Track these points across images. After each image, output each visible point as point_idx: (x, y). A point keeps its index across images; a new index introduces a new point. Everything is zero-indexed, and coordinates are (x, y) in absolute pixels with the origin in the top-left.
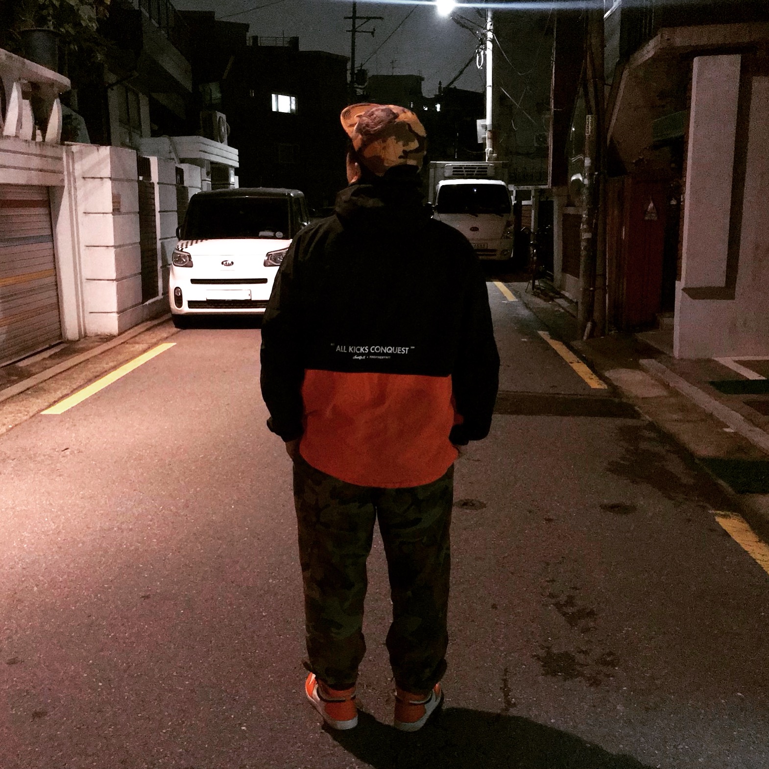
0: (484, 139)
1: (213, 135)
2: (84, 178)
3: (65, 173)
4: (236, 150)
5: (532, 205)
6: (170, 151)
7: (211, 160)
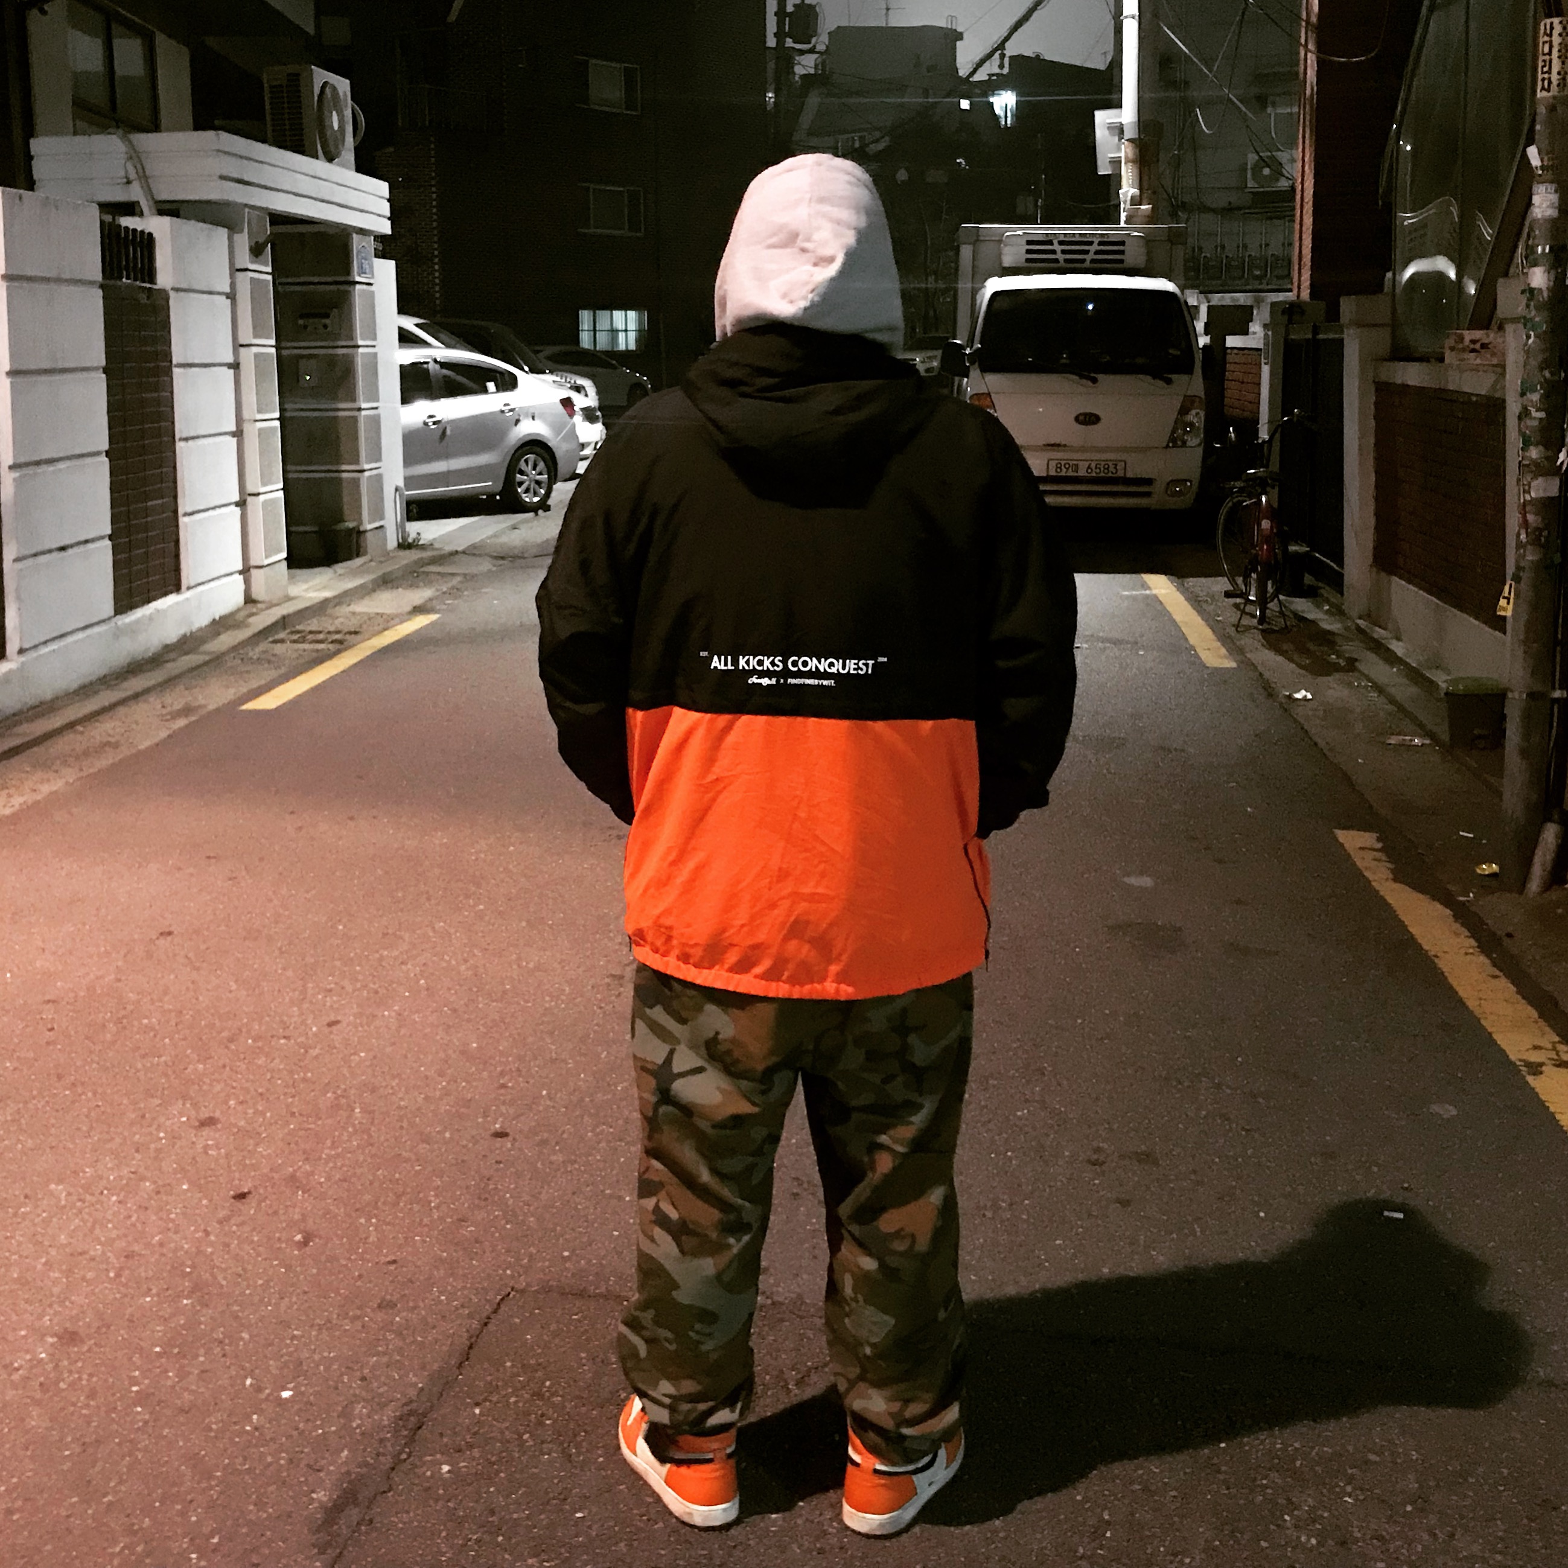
0: (1116, 163)
4: (381, 182)
5: (1260, 350)
6: (126, 177)
7: (271, 207)
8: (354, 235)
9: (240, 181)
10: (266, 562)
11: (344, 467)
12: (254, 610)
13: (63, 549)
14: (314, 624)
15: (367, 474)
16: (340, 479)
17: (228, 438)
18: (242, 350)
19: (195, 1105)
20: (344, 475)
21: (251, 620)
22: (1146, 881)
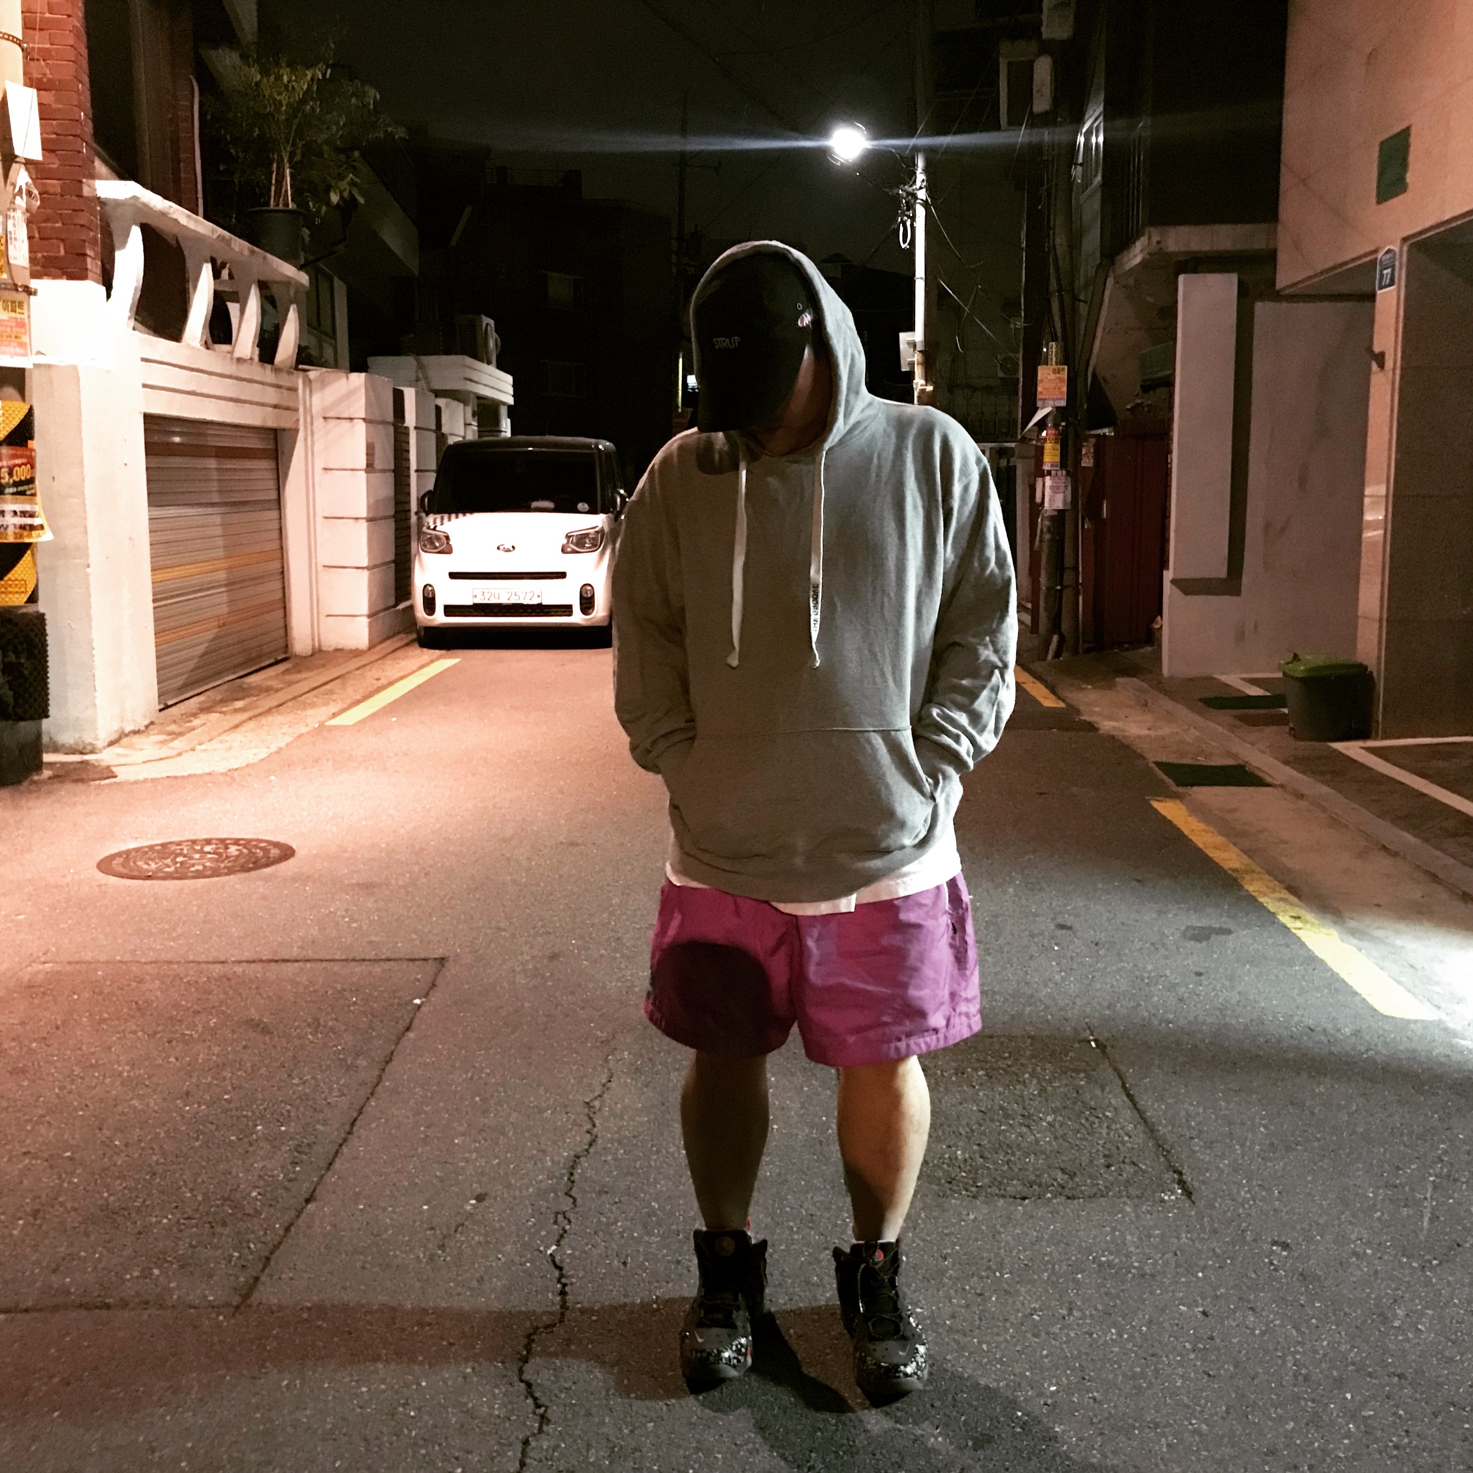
0: (912, 364)
1: (477, 353)
2: (325, 418)
3: (301, 410)
4: (509, 375)
8: (499, 405)
9: (470, 380)
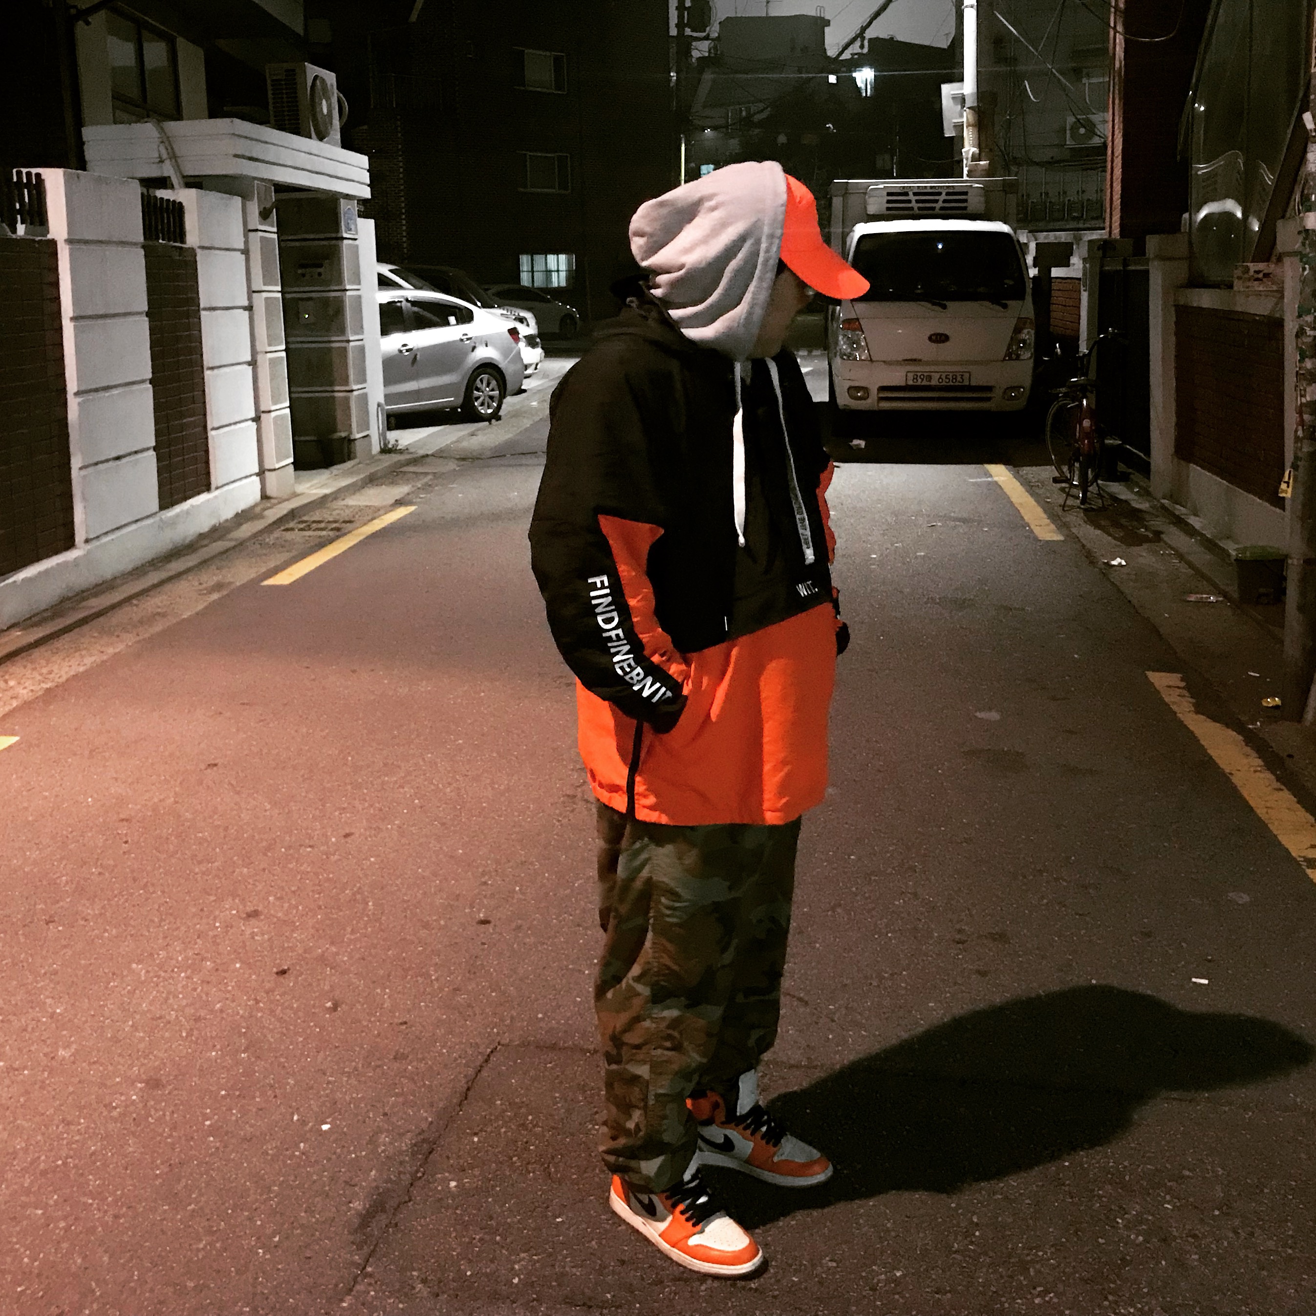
0: (959, 127)
1: (299, 121)
4: (363, 156)
5: (1079, 279)
6: (160, 157)
7: (276, 179)
8: (342, 201)
9: (251, 159)
10: (277, 466)
11: (337, 388)
12: (269, 505)
13: (118, 458)
14: (316, 516)
15: (355, 393)
16: (334, 398)
17: (245, 366)
18: (255, 295)
19: (243, 900)
20: (337, 394)
21: (266, 513)
22: (994, 716)
